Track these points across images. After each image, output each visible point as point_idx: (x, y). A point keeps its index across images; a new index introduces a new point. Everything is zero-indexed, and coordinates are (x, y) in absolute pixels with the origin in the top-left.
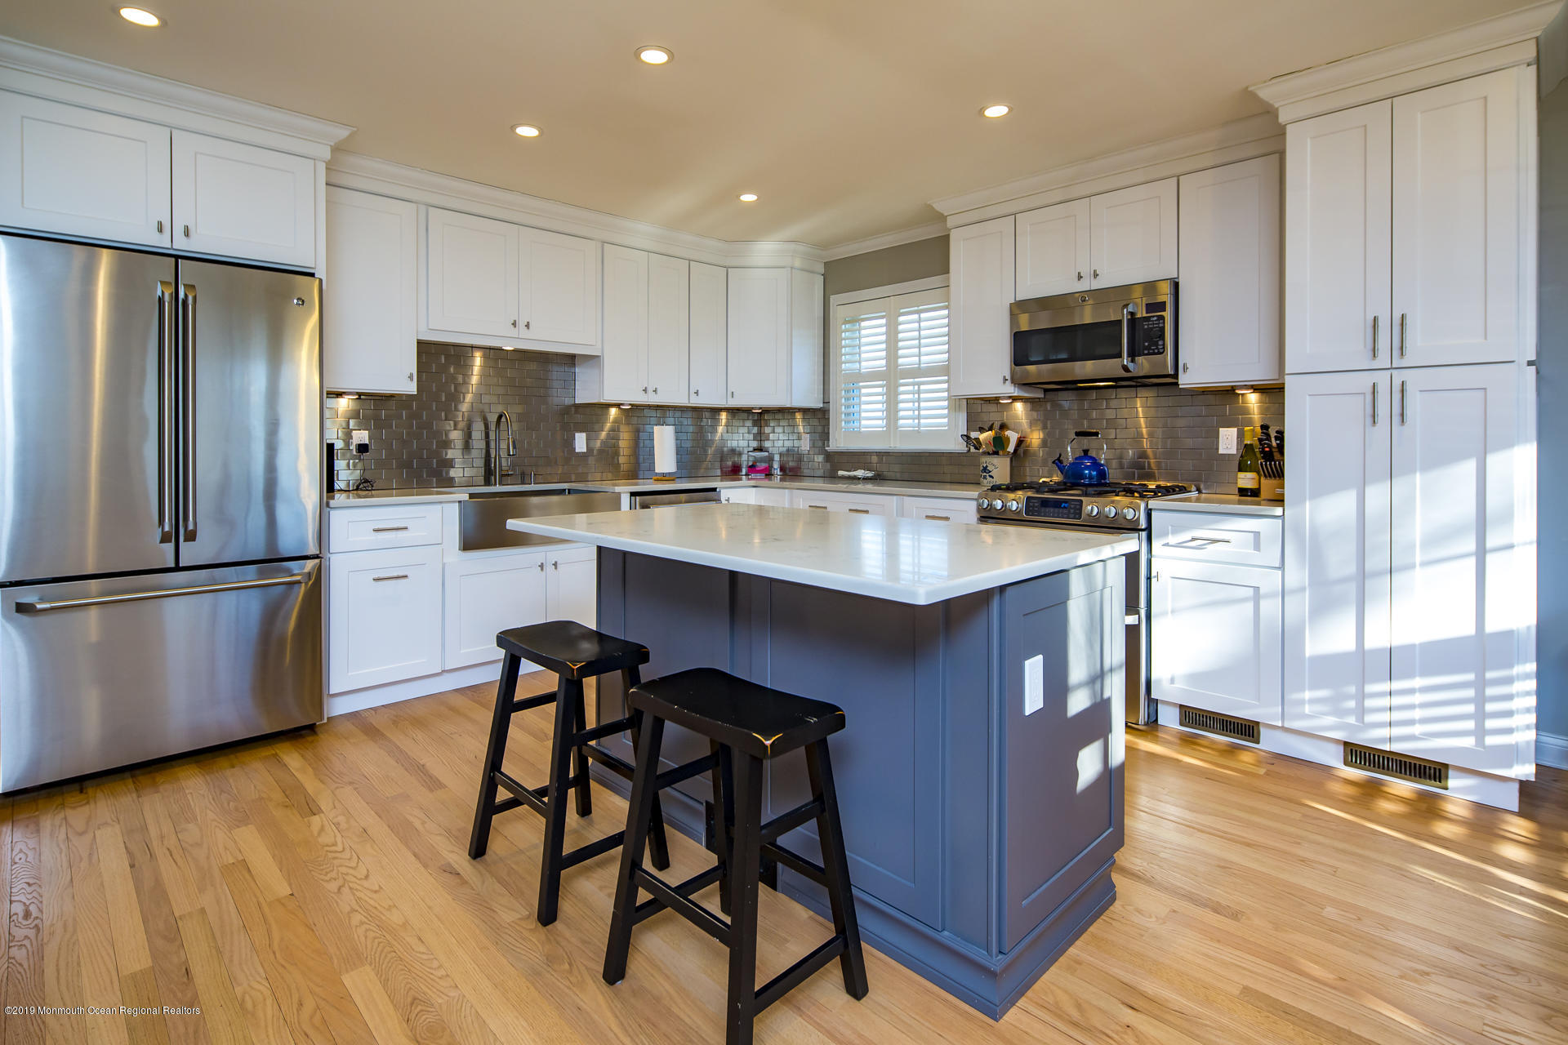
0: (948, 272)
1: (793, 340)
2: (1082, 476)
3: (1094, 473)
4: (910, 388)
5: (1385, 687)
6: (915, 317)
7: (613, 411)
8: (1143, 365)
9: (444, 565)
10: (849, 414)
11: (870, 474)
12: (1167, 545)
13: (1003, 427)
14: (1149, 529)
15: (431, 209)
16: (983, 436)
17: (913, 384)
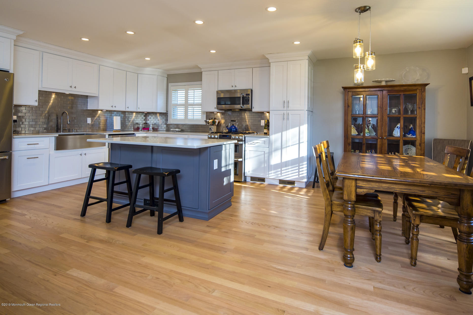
0: (202, 81)
1: (158, 95)
2: (232, 130)
3: (235, 129)
4: (191, 109)
5: (285, 168)
6: (193, 91)
7: (99, 112)
8: (245, 107)
9: (49, 154)
10: (174, 114)
11: (180, 130)
12: (248, 144)
13: (215, 119)
14: (245, 141)
15: (44, 53)
16: (210, 121)
17: (192, 108)
